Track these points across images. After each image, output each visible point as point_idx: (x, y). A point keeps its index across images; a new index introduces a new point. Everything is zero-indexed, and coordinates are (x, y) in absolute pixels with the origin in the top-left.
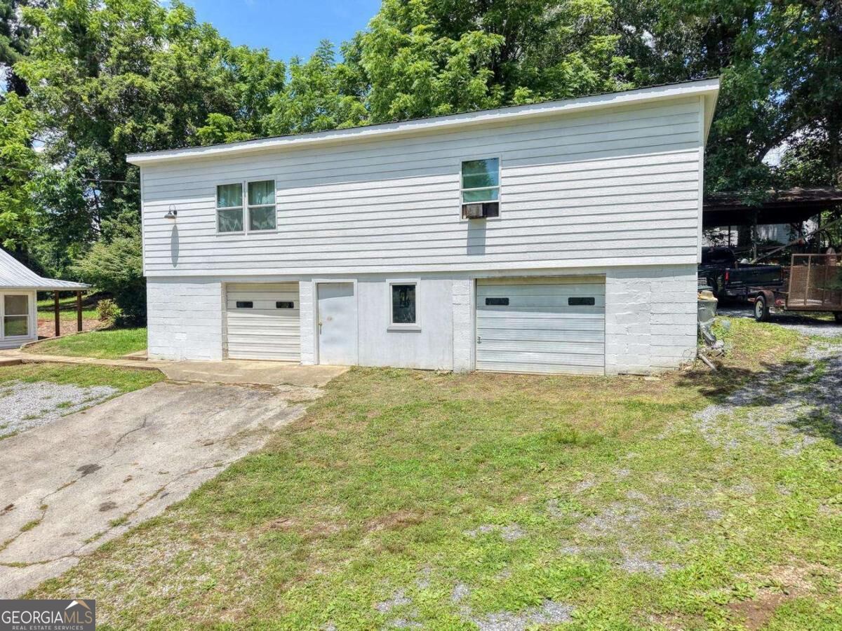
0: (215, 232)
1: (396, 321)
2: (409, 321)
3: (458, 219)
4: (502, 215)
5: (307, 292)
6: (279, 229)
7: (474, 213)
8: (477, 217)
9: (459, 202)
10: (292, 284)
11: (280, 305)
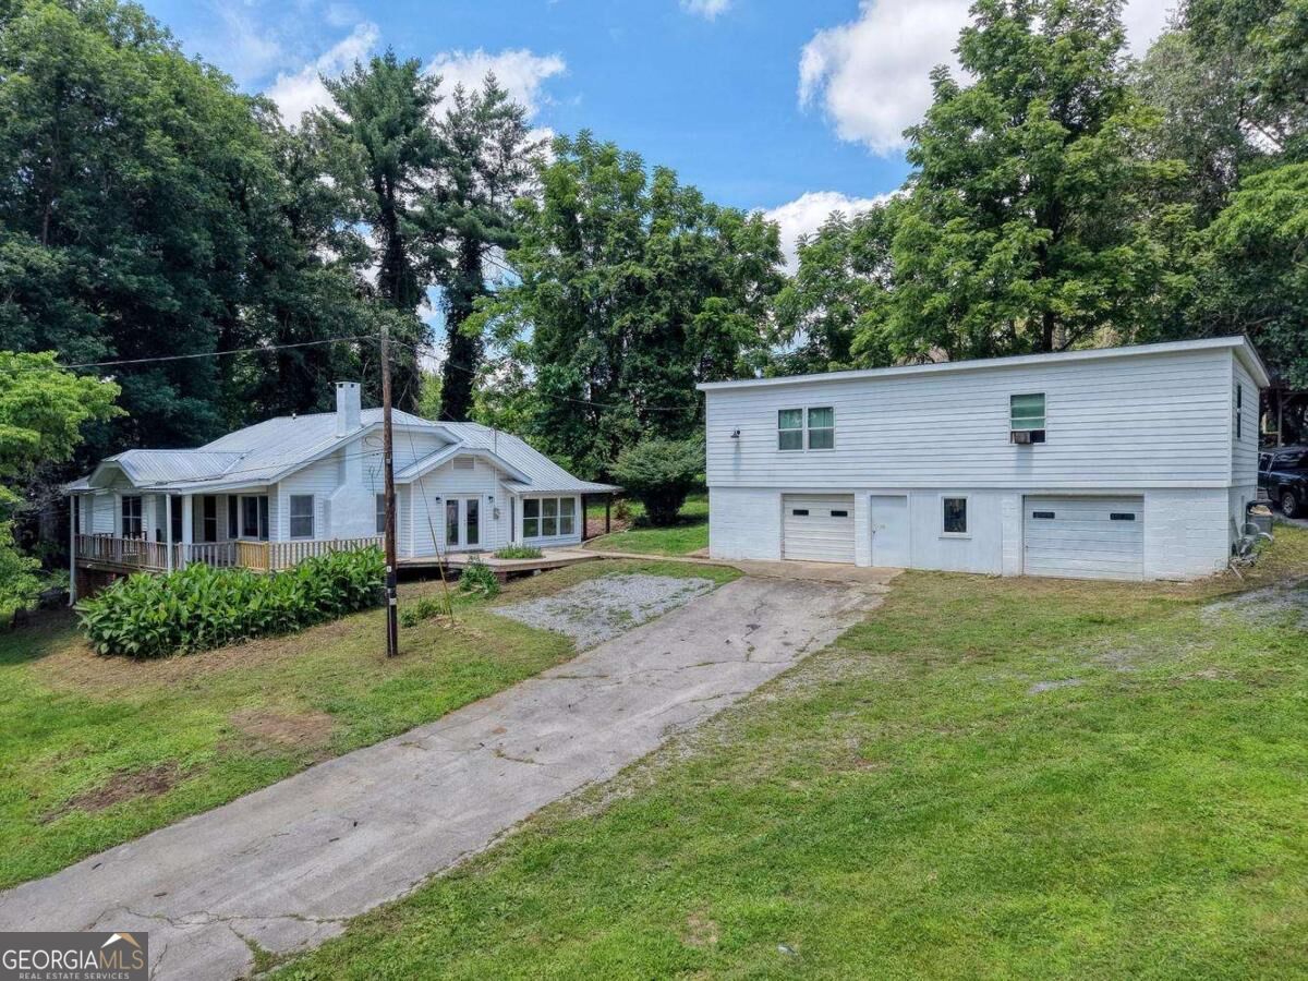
0: (776, 449)
1: (946, 530)
2: (959, 530)
3: (1007, 442)
4: (1048, 441)
5: (862, 502)
6: (838, 448)
7: (1022, 439)
8: (1025, 443)
9: (1008, 429)
10: (848, 496)
11: (835, 514)
